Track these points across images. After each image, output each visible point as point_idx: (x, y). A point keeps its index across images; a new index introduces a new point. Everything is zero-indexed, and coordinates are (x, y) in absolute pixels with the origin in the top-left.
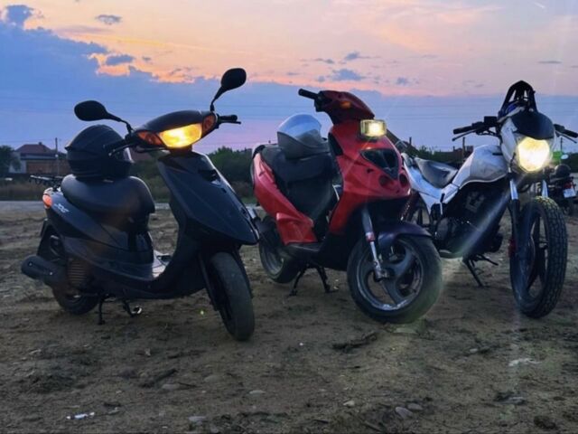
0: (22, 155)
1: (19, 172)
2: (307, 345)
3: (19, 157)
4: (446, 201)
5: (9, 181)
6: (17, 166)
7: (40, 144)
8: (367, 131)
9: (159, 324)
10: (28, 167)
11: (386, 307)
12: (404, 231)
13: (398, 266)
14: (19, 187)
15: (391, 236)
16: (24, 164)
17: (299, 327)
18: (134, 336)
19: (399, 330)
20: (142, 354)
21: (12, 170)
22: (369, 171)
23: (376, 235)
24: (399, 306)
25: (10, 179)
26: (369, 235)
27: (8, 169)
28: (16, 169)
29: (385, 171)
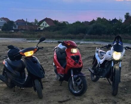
0: (17, 23)
1: (16, 29)
2: (53, 101)
3: (16, 24)
4: (101, 63)
5: (13, 32)
6: (15, 27)
7: (22, 19)
8: (72, 51)
9: (26, 93)
10: (18, 27)
11: (76, 92)
12: (80, 75)
13: (78, 83)
14: (15, 34)
15: (77, 76)
16: (17, 26)
17: (55, 96)
18: (19, 96)
19: (76, 98)
20: (19, 100)
21: (14, 28)
22: (72, 61)
23: (74, 75)
24: (78, 92)
25: (13, 31)
26: (72, 75)
27: (12, 28)
28: (15, 28)
29: (76, 61)
